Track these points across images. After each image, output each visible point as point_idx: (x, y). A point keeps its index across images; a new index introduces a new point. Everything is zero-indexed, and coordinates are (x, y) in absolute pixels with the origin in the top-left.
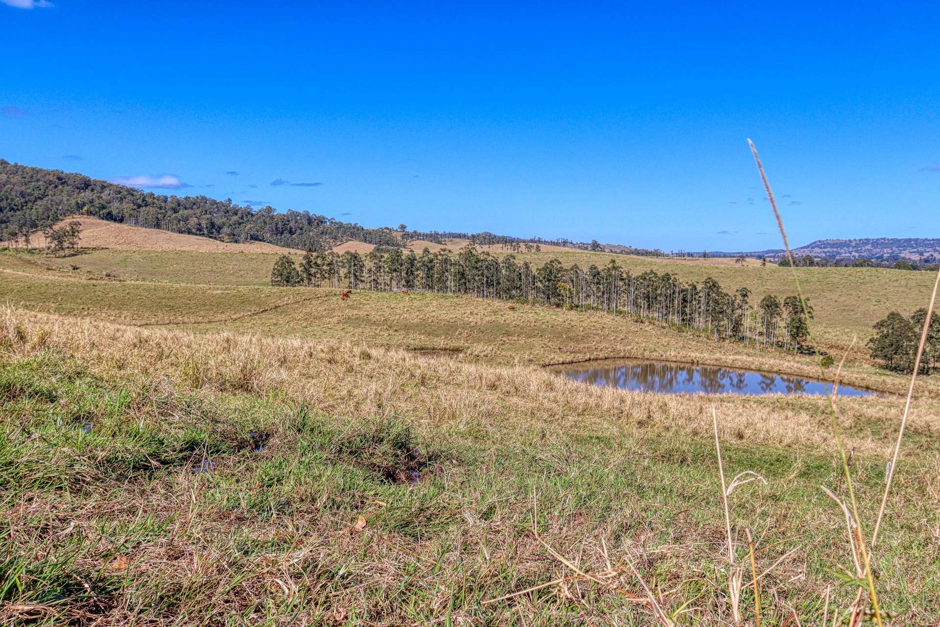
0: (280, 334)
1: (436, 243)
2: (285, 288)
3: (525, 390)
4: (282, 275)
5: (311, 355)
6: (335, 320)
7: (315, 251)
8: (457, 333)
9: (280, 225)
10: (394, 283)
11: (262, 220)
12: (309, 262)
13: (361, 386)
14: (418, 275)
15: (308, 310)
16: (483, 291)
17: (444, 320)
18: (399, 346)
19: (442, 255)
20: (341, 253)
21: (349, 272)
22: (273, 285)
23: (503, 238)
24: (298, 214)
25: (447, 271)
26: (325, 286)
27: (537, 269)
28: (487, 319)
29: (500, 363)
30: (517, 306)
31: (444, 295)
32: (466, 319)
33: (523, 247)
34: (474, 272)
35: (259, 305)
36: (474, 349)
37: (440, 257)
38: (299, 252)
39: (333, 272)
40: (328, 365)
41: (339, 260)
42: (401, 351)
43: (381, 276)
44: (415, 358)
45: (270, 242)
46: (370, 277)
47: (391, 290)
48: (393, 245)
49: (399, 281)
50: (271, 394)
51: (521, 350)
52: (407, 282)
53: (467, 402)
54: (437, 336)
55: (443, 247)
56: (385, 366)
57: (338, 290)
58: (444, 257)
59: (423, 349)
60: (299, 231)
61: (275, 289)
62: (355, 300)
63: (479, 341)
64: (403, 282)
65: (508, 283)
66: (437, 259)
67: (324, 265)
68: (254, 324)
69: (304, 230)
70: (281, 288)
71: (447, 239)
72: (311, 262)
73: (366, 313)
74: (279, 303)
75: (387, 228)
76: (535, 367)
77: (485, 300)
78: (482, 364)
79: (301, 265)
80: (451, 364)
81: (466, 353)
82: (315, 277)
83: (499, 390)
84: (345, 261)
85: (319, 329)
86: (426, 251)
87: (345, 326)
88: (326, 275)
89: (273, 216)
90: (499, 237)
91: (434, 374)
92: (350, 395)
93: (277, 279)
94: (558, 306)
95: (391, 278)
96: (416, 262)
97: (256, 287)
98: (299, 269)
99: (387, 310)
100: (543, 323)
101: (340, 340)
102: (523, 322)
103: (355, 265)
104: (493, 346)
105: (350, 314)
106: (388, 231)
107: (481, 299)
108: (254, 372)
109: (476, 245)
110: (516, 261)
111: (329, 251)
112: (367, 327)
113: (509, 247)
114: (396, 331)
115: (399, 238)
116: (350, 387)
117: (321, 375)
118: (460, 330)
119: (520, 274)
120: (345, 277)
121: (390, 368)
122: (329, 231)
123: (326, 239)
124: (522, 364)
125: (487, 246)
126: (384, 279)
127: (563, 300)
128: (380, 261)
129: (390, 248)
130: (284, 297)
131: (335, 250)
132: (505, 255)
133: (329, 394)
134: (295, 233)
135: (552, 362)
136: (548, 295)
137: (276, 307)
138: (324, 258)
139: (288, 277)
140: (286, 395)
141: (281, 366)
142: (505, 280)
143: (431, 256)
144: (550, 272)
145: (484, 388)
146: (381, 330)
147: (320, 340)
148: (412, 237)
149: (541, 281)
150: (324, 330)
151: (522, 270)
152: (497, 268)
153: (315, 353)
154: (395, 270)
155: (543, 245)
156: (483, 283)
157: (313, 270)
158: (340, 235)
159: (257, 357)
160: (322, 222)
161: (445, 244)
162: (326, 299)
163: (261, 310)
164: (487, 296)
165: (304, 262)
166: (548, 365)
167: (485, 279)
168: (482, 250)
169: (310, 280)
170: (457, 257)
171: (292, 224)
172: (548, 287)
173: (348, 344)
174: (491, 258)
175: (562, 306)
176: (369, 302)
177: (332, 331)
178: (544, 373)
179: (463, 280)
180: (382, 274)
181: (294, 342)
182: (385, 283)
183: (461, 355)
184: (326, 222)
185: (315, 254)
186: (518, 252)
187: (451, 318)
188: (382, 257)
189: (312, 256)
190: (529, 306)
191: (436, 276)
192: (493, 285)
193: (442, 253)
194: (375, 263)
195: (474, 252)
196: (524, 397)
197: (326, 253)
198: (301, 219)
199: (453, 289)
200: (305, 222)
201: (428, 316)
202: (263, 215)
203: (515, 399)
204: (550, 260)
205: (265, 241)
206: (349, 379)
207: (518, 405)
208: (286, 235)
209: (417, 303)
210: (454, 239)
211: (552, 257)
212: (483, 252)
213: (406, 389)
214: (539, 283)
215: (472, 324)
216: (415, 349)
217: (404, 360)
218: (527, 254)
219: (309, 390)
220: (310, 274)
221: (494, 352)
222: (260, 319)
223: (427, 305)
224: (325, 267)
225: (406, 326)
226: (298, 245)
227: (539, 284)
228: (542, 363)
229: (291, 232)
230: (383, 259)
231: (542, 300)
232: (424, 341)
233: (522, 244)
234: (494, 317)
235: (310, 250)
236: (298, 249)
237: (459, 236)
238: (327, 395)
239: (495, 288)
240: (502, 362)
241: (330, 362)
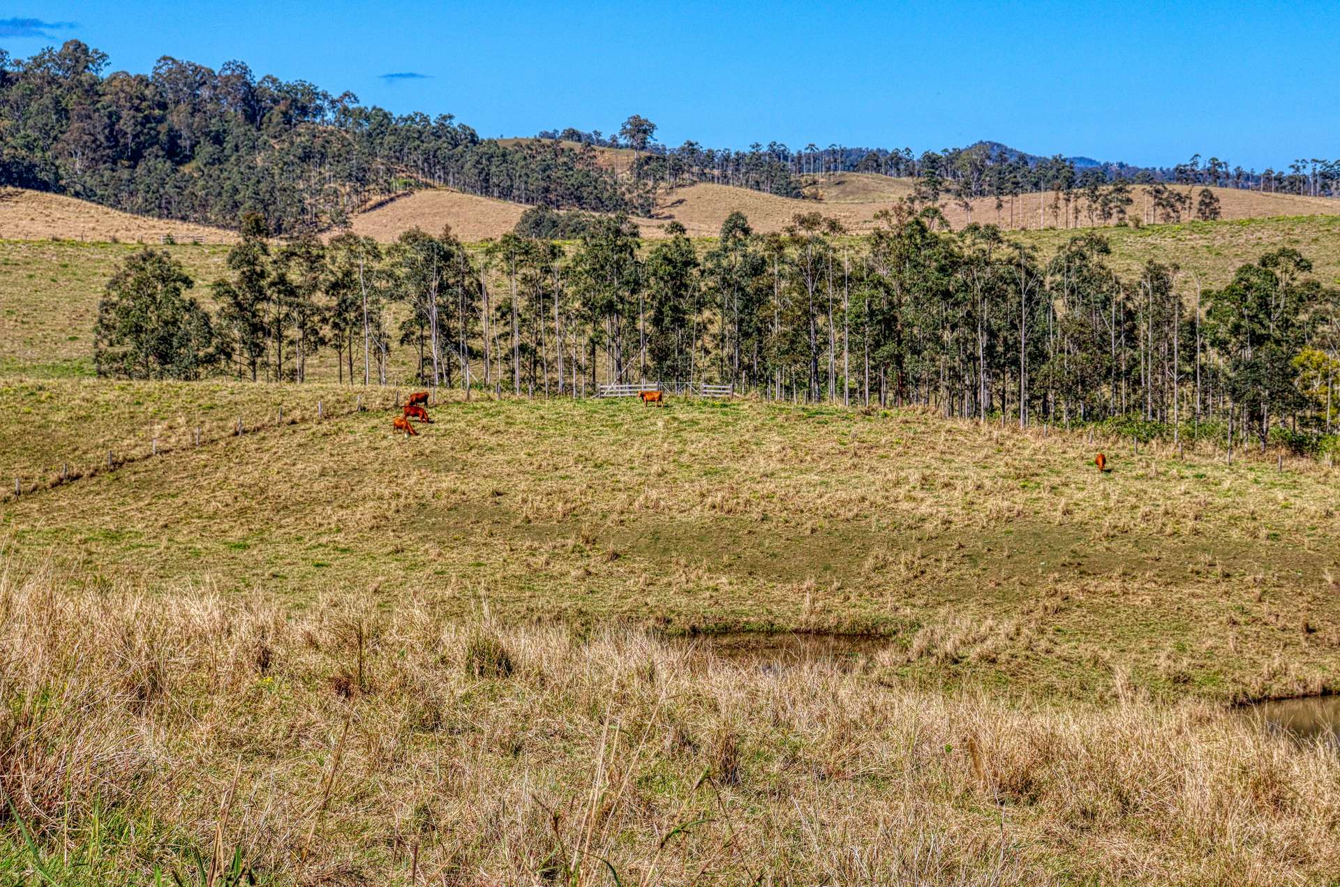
0: (134, 576)
1: (777, 192)
2: (153, 384)
3: (1162, 807)
4: (138, 330)
5: (264, 661)
6: (365, 512)
7: (279, 229)
8: (869, 563)
9: (127, 124)
10: (604, 361)
11: (47, 100)
12: (253, 278)
13: (474, 786)
14: (702, 328)
15: (251, 475)
16: (975, 389)
17: (814, 512)
18: (629, 620)
19: (802, 243)
20: (385, 240)
21: (421, 319)
22: (101, 373)
23: (1059, 163)
24: (202, 77)
25: (823, 309)
26: (322, 376)
27: (1206, 294)
28: (993, 503)
29: (1050, 690)
30: (1125, 447)
31: (814, 406)
32: (905, 505)
33: (1142, 203)
34: (938, 309)
35: (43, 456)
36: (940, 630)
37: (792, 252)
38: (211, 235)
39: (352, 315)
40: (337, 702)
41: (377, 266)
42: (639, 638)
43: (551, 331)
44: (697, 668)
45: (87, 194)
46: (505, 336)
47: (593, 390)
48: (600, 204)
49: (627, 354)
50: (95, 828)
51: (1138, 636)
52: (661, 355)
53: (914, 852)
54: (786, 576)
55: (805, 208)
56: (570, 703)
57: (377, 393)
58: (813, 250)
59: (726, 631)
60: (207, 149)
61: (112, 391)
62: (447, 434)
63: (958, 596)
64: (644, 357)
65: (1081, 355)
66: (782, 260)
67: (314, 287)
68: (19, 536)
69: (228, 146)
70: (137, 384)
71: (821, 177)
72: (262, 275)
73: (493, 485)
74: (127, 446)
75: (573, 134)
76: (1203, 708)
77: (984, 427)
78: (973, 694)
79: (221, 288)
80: (842, 693)
81: (905, 648)
82: (280, 337)
83: (1046, 804)
84: (401, 272)
85: (297, 551)
86: (737, 226)
87: (407, 538)
88: (327, 331)
89: (95, 83)
90: (1042, 163)
91: (776, 736)
92: (427, 827)
93: (118, 350)
94: (1298, 447)
95: (593, 342)
96: (695, 272)
97: (30, 381)
98: (212, 307)
99: (575, 471)
100: (1234, 521)
101: (385, 597)
102: (1145, 517)
103: (443, 288)
104: (1017, 619)
105: (426, 491)
106: (578, 147)
107: (964, 424)
108: (22, 735)
109: (943, 198)
110: (1114, 264)
111: (337, 232)
112: (497, 542)
113: (1084, 202)
114: (616, 556)
115: (624, 175)
116: (426, 790)
117: (305, 744)
118: (879, 551)
119: (1130, 315)
120: (405, 340)
121: (593, 710)
122: (335, 147)
123: (323, 181)
124: (1144, 692)
125: (991, 201)
126: (565, 346)
127: (1320, 421)
128: (547, 271)
129: (590, 216)
130: (150, 421)
131: (362, 225)
132: (1066, 240)
133: (341, 824)
134: (189, 158)
135: (1275, 689)
136: (1254, 403)
137: (117, 465)
138: (314, 261)
139: (166, 340)
140: (158, 829)
141: (136, 709)
142: (1067, 344)
143: (757, 249)
144: (1264, 304)
145: (984, 794)
146: (554, 556)
147: (300, 598)
148: (677, 170)
149: (1222, 345)
150: (319, 555)
151: (1139, 299)
152: (1031, 293)
153: (280, 650)
154: (610, 308)
155: (1230, 191)
156: (973, 358)
157: (270, 311)
158: (379, 164)
159: (34, 670)
160: (304, 111)
161: (816, 198)
162: (325, 427)
163: (53, 477)
164: (991, 410)
165: (233, 277)
166: (1259, 702)
167: (983, 340)
168: (970, 219)
169: (258, 349)
170: (866, 252)
171: (178, 118)
172: (1253, 367)
173: (419, 614)
174: (1004, 252)
175: (1315, 448)
176: (503, 439)
177: (349, 559)
178: (1241, 731)
179: (890, 348)
180: (556, 325)
181: (195, 609)
182: (568, 361)
183: (885, 657)
184: (320, 109)
185: (276, 244)
186: (1121, 225)
187: (844, 503)
188: (555, 253)
189: (265, 251)
190: (1171, 450)
191: (777, 329)
192: (1016, 362)
193: (803, 233)
194: (525, 280)
195: (934, 227)
196: (1156, 835)
197: (325, 238)
198: (215, 99)
199: (850, 382)
200: (234, 113)
201: (746, 495)
202: (52, 81)
203: (1117, 846)
204: (1260, 252)
205: (62, 190)
206: (425, 757)
207: (1133, 870)
208: (155, 163)
209: (699, 443)
210: (852, 177)
211: (1270, 240)
212: (974, 228)
213: (661, 799)
214: (1213, 352)
215: (928, 527)
216: (695, 632)
217: (650, 675)
218: (1161, 231)
219: (255, 805)
220: (257, 328)
221: (1022, 642)
222: (45, 511)
223: (742, 451)
224: (320, 299)
225: (656, 536)
226: (204, 205)
227: (1214, 358)
228: (1231, 689)
229: (176, 153)
230: (558, 264)
231: (1225, 424)
232: (732, 596)
233: (1137, 191)
234: (1020, 497)
235: (258, 229)
236: (206, 222)
237: (876, 162)
238: (330, 825)
239: (1024, 380)
240: (1060, 685)
241: (343, 687)
